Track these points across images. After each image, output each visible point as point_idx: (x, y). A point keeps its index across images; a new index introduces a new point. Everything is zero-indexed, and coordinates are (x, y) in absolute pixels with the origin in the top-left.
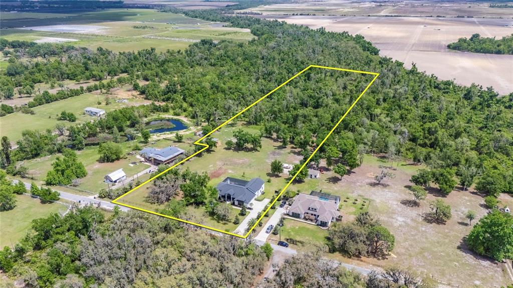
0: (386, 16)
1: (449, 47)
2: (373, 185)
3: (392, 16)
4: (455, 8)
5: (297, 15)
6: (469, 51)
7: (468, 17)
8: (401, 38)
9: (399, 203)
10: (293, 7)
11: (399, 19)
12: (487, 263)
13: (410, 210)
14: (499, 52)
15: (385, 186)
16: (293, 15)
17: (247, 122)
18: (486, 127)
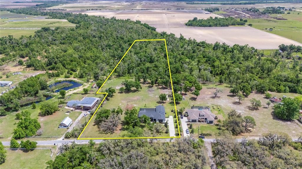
0: (142, 9)
1: (186, 25)
2: (213, 98)
3: (144, 10)
4: (171, 4)
5: (89, 10)
6: (196, 26)
7: (182, 9)
8: (159, 21)
9: (232, 104)
10: (82, 5)
11: (150, 11)
12: (289, 123)
13: (240, 106)
14: (210, 26)
15: (219, 97)
16: (87, 10)
17: (116, 75)
18: (235, 62)
